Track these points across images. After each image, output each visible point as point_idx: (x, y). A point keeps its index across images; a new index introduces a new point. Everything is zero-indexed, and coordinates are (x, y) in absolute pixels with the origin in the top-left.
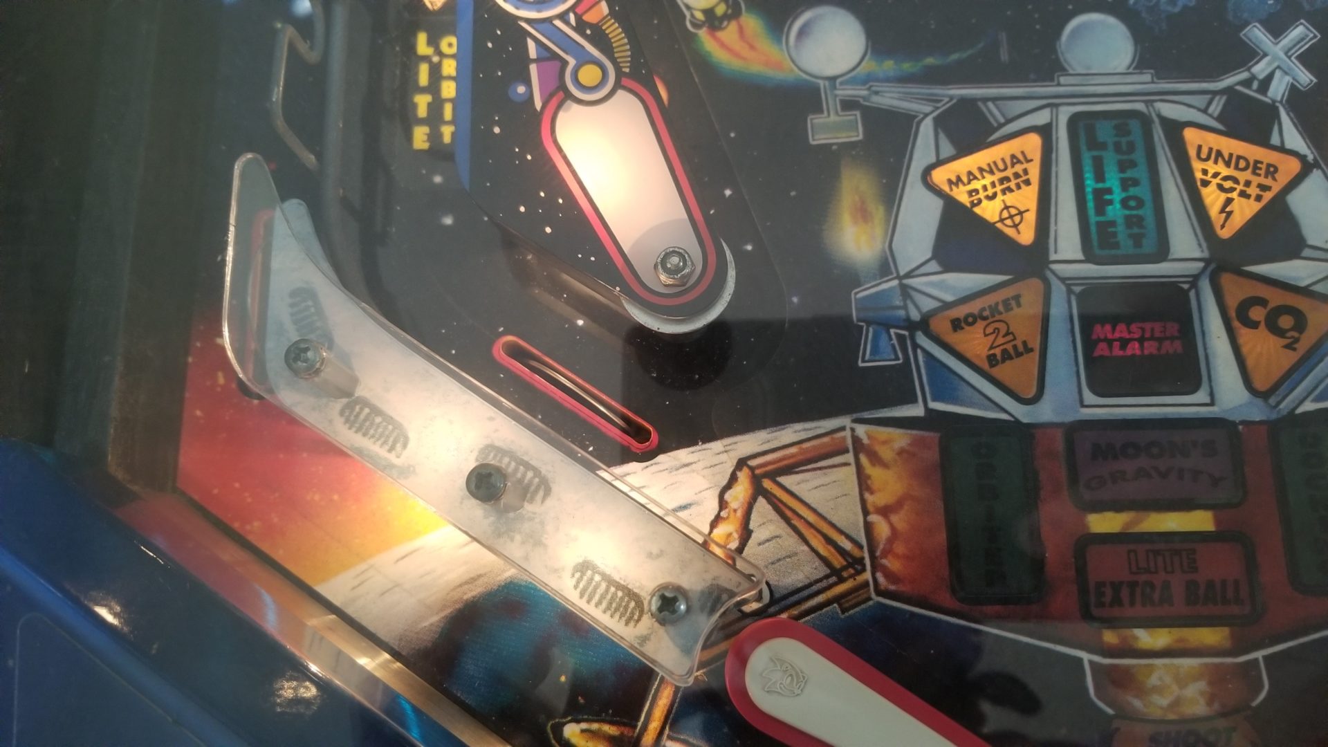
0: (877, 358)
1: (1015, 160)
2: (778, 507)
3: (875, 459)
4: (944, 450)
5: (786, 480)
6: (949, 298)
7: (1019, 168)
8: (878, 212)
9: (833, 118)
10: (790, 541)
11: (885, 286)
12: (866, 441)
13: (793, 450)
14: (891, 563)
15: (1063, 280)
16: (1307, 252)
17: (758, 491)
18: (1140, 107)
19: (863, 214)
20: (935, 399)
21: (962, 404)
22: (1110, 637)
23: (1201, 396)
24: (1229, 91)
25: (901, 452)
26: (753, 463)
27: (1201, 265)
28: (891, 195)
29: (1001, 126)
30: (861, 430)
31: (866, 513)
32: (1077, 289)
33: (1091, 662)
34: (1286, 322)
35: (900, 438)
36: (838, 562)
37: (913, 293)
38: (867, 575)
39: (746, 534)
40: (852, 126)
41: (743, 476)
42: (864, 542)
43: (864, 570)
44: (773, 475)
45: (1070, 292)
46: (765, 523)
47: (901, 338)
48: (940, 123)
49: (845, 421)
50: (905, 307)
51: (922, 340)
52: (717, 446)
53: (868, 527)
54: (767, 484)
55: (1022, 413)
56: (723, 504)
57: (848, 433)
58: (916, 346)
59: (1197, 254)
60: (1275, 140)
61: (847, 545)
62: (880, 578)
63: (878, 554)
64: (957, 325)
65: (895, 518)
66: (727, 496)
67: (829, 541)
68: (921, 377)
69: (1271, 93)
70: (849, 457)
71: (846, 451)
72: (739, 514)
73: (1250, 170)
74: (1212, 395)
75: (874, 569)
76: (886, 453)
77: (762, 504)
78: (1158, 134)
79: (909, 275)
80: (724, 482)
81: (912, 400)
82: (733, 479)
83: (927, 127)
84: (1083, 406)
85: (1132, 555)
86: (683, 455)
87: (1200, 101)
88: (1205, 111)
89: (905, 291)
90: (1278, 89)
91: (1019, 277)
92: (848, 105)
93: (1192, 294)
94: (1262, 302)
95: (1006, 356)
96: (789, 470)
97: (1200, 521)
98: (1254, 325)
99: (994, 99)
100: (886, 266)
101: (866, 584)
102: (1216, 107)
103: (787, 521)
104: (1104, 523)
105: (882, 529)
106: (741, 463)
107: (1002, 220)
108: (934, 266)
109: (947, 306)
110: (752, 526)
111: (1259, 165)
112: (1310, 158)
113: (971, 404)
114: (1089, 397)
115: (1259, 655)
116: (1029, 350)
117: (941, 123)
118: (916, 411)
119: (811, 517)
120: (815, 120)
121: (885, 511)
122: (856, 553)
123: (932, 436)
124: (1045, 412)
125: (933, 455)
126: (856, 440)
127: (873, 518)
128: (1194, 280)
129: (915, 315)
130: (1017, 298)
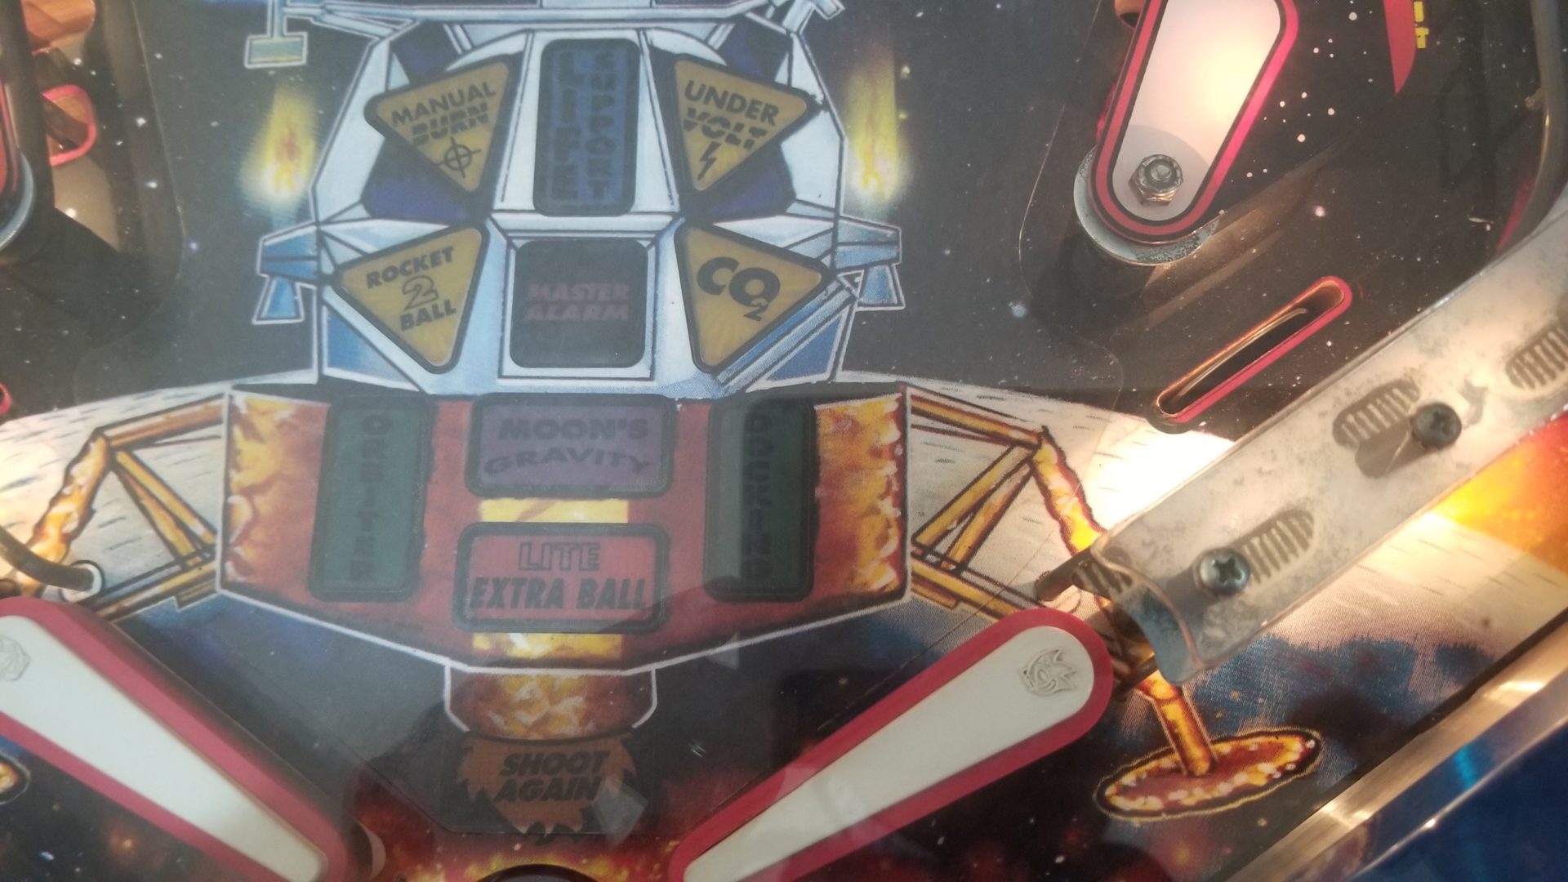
0: (276, 315)
1: (474, 92)
2: (129, 484)
3: (251, 431)
4: (332, 422)
5: (144, 454)
6: (370, 248)
7: (477, 102)
8: (307, 147)
9: (277, 39)
10: (136, 523)
11: (299, 233)
12: (244, 410)
13: (159, 419)
14: (245, 552)
15: (504, 232)
16: (794, 208)
17: (111, 465)
18: (631, 35)
19: (290, 149)
20: (331, 365)
21: (363, 371)
22: (481, 642)
23: (641, 369)
24: (739, 19)
25: (282, 425)
26: (110, 433)
27: (668, 219)
28: (325, 128)
29: (465, 52)
30: (241, 398)
31: (228, 493)
32: (519, 243)
33: (453, 671)
34: (754, 287)
35: (284, 408)
36: (185, 547)
37: (331, 242)
38: (215, 565)
39: (87, 513)
40: (295, 49)
41: (97, 449)
42: (219, 526)
43: (212, 558)
44: (128, 448)
45: (510, 245)
46: (112, 501)
47: (306, 294)
48: (397, 48)
49: (224, 387)
50: (317, 258)
51: (331, 297)
52: (74, 412)
53: (228, 510)
54: (122, 458)
55: (430, 384)
56: (68, 479)
57: (224, 403)
58: (321, 302)
59: (667, 207)
60: (781, 77)
61: (199, 529)
62: (230, 568)
63: (232, 540)
64: (373, 280)
65: (259, 500)
66: (75, 471)
67: (180, 524)
68: (321, 339)
69: (786, 22)
70: (221, 429)
71: (218, 422)
72: (84, 491)
73: (744, 113)
74: (653, 368)
75: (226, 556)
76: (264, 425)
77: (112, 480)
78: (646, 67)
79: (328, 221)
80: (74, 453)
81: (305, 364)
82: (85, 451)
83: (381, 52)
84: (501, 376)
85: (526, 549)
86: (33, 422)
87: (700, 30)
88: (705, 42)
89: (322, 239)
90: (796, 19)
91: (455, 227)
92: (295, 25)
93: (651, 253)
94: (731, 264)
95: (424, 317)
96: (149, 442)
97: (613, 511)
98: (715, 290)
99: (463, 23)
100: (302, 212)
101: (211, 575)
102: (718, 39)
103: (136, 499)
104: (498, 510)
105: (243, 511)
106: (98, 433)
107: (446, 162)
108: (361, 211)
109: (366, 257)
110: (96, 505)
111: (757, 106)
112: (819, 98)
113: (374, 372)
114: (510, 367)
115: (652, 668)
116: (450, 310)
117: (399, 49)
118: (308, 377)
119: (164, 497)
120: (254, 41)
121: (249, 492)
122: (208, 538)
123: (321, 406)
124: (457, 382)
125: (318, 429)
126: (233, 409)
127: (236, 499)
128: (657, 237)
129: (328, 268)
130: (448, 252)
